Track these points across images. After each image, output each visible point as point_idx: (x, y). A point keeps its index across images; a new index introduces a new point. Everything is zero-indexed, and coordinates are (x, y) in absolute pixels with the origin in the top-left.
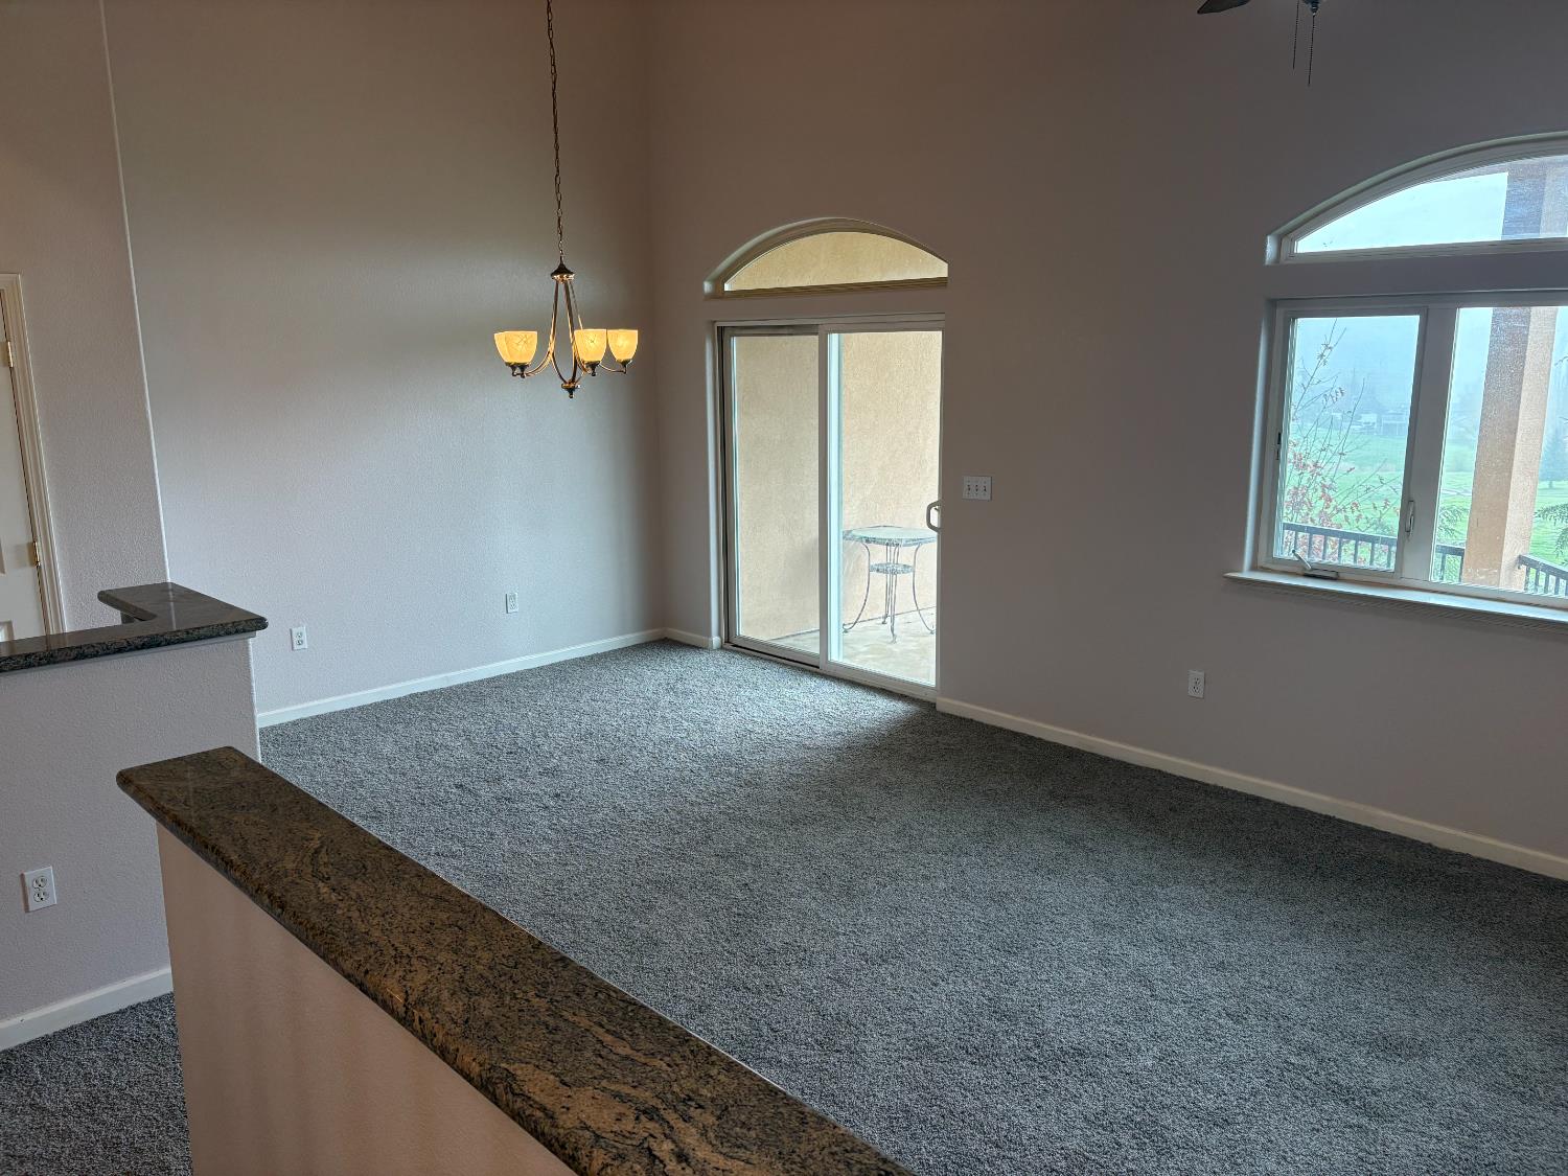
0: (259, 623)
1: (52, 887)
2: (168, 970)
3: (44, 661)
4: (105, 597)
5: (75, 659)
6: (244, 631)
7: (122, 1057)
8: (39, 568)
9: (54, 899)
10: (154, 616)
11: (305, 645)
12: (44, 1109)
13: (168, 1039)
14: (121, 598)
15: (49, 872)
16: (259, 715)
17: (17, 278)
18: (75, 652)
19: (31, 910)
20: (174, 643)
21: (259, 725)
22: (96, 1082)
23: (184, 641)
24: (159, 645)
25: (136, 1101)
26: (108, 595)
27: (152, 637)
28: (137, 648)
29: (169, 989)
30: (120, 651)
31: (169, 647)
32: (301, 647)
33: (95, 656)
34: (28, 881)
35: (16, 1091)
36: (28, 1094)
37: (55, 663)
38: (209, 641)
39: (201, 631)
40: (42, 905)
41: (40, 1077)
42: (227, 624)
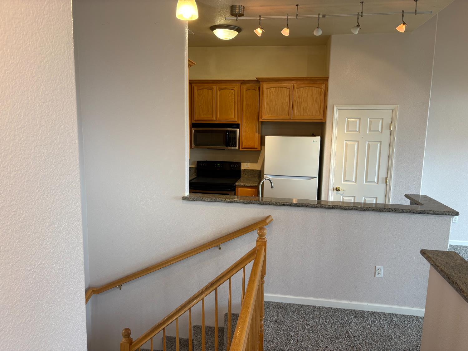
0: (457, 214)
1: (382, 272)
2: (424, 310)
3: (393, 211)
4: (407, 196)
5: (401, 212)
6: (451, 215)
7: (392, 327)
8: (387, 184)
9: (382, 276)
10: (423, 205)
11: (457, 222)
12: (371, 332)
13: (406, 328)
14: (412, 197)
15: (382, 268)
16: (450, 241)
17: (398, 106)
18: (401, 211)
19: (376, 276)
20: (429, 214)
21: (449, 243)
22: (385, 331)
23: (432, 214)
24: (424, 213)
25: (396, 342)
26: (408, 196)
27: (423, 211)
28: (418, 213)
29: (423, 316)
30: (413, 213)
31: (427, 215)
32: (455, 222)
33: (407, 213)
34: (377, 269)
35: (364, 323)
36: (368, 325)
37: (396, 212)
38: (440, 216)
39: (438, 212)
40: (379, 276)
41: (371, 322)
42: (446, 212)
